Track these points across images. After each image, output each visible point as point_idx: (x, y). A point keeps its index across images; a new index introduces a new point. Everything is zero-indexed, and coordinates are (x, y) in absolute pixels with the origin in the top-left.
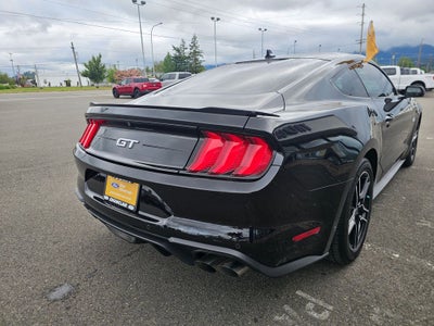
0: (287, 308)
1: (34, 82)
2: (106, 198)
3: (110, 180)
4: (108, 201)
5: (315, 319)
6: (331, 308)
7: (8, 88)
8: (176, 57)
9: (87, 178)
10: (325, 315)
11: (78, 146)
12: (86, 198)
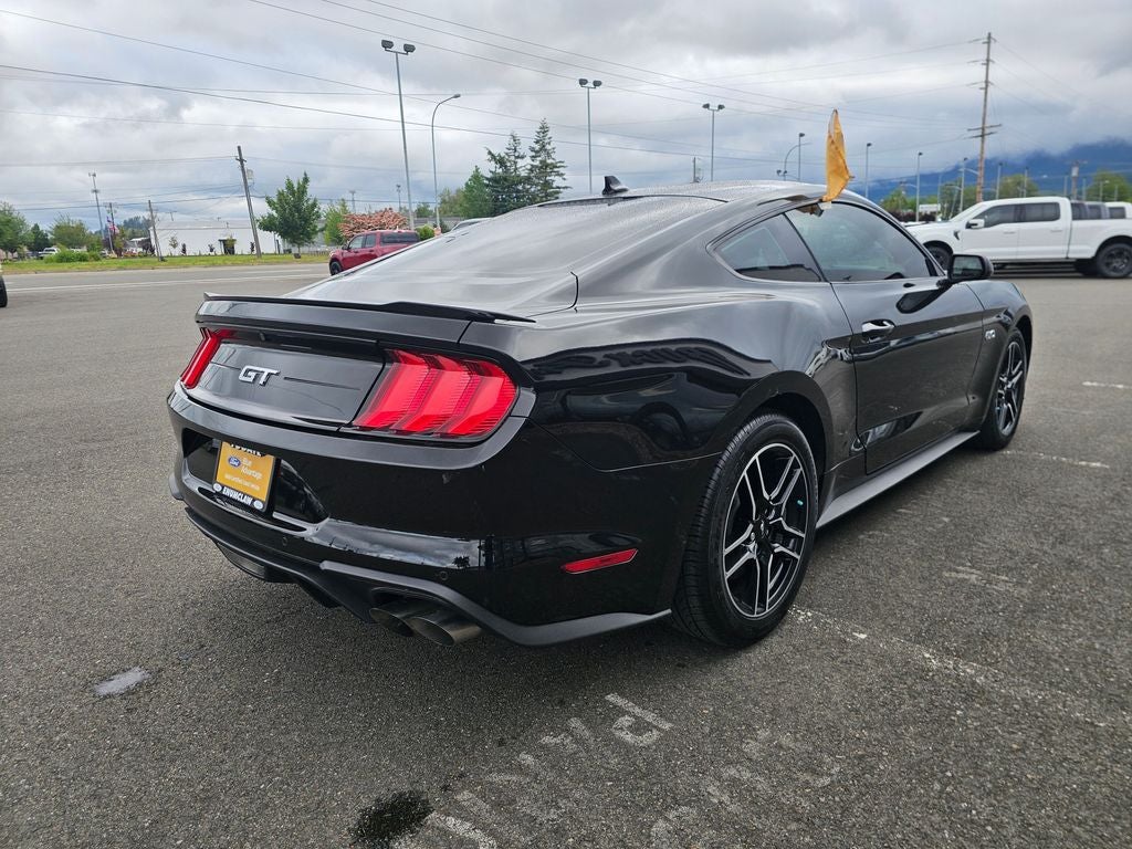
0: (575, 723)
1: (147, 245)
2: (217, 488)
3: (227, 450)
4: (220, 495)
5: (624, 744)
6: (667, 726)
7: (82, 259)
8: (495, 180)
9: (187, 451)
10: (648, 738)
11: (178, 389)
12: (184, 493)
